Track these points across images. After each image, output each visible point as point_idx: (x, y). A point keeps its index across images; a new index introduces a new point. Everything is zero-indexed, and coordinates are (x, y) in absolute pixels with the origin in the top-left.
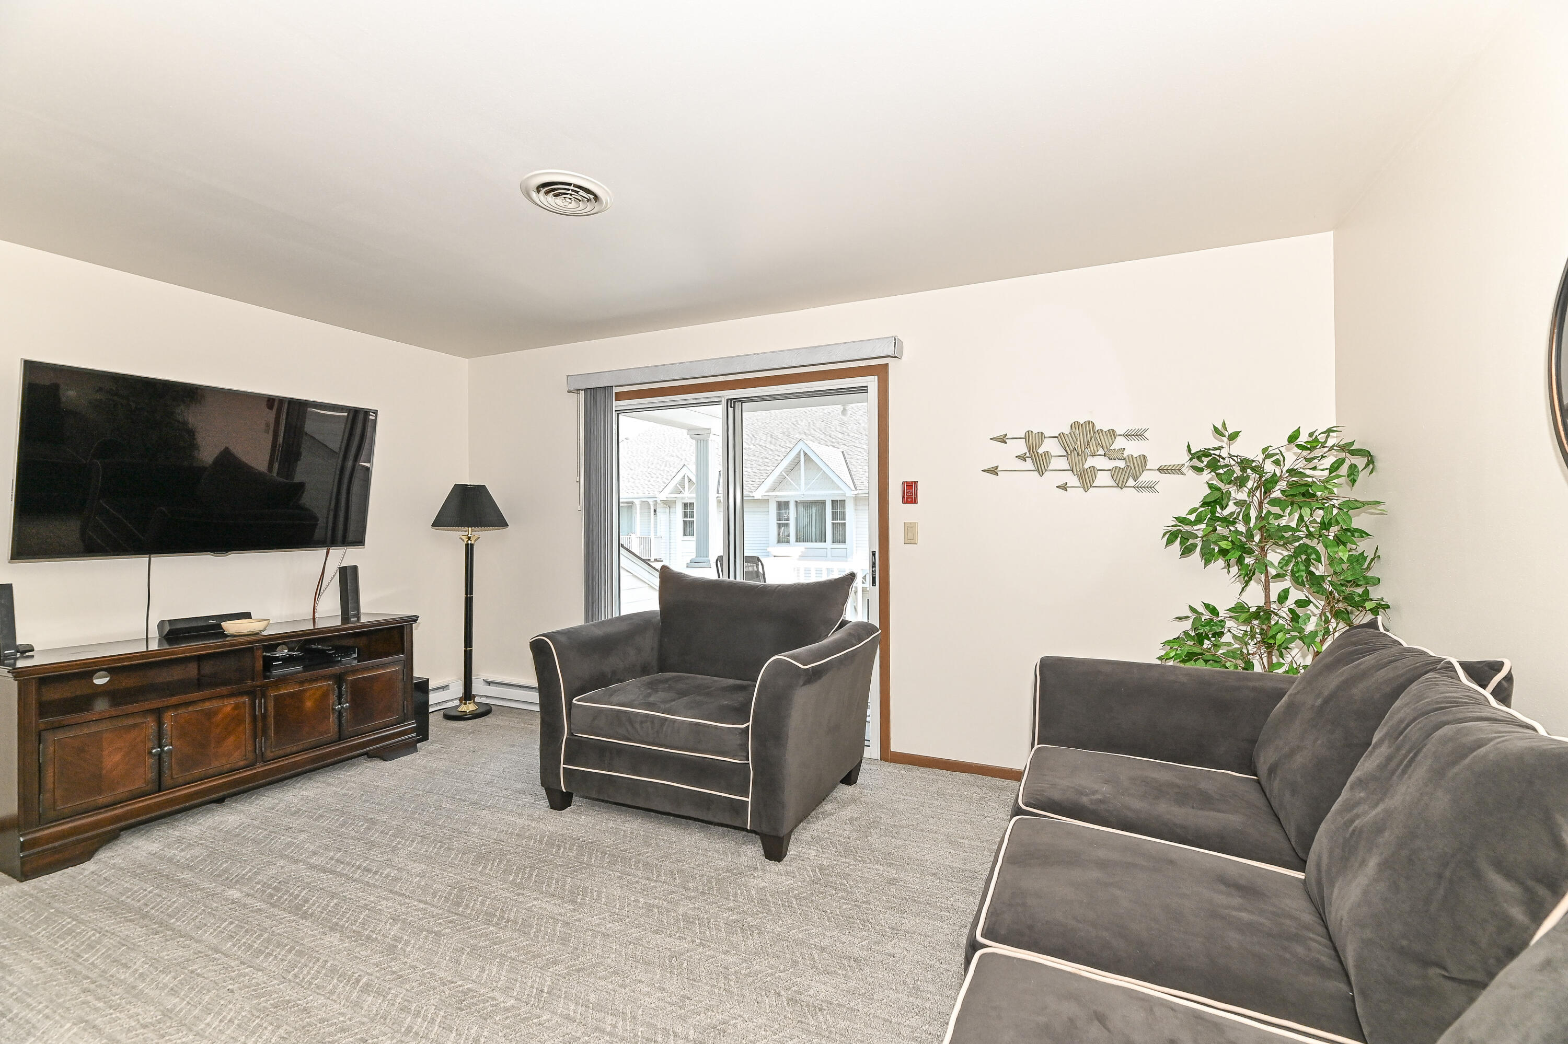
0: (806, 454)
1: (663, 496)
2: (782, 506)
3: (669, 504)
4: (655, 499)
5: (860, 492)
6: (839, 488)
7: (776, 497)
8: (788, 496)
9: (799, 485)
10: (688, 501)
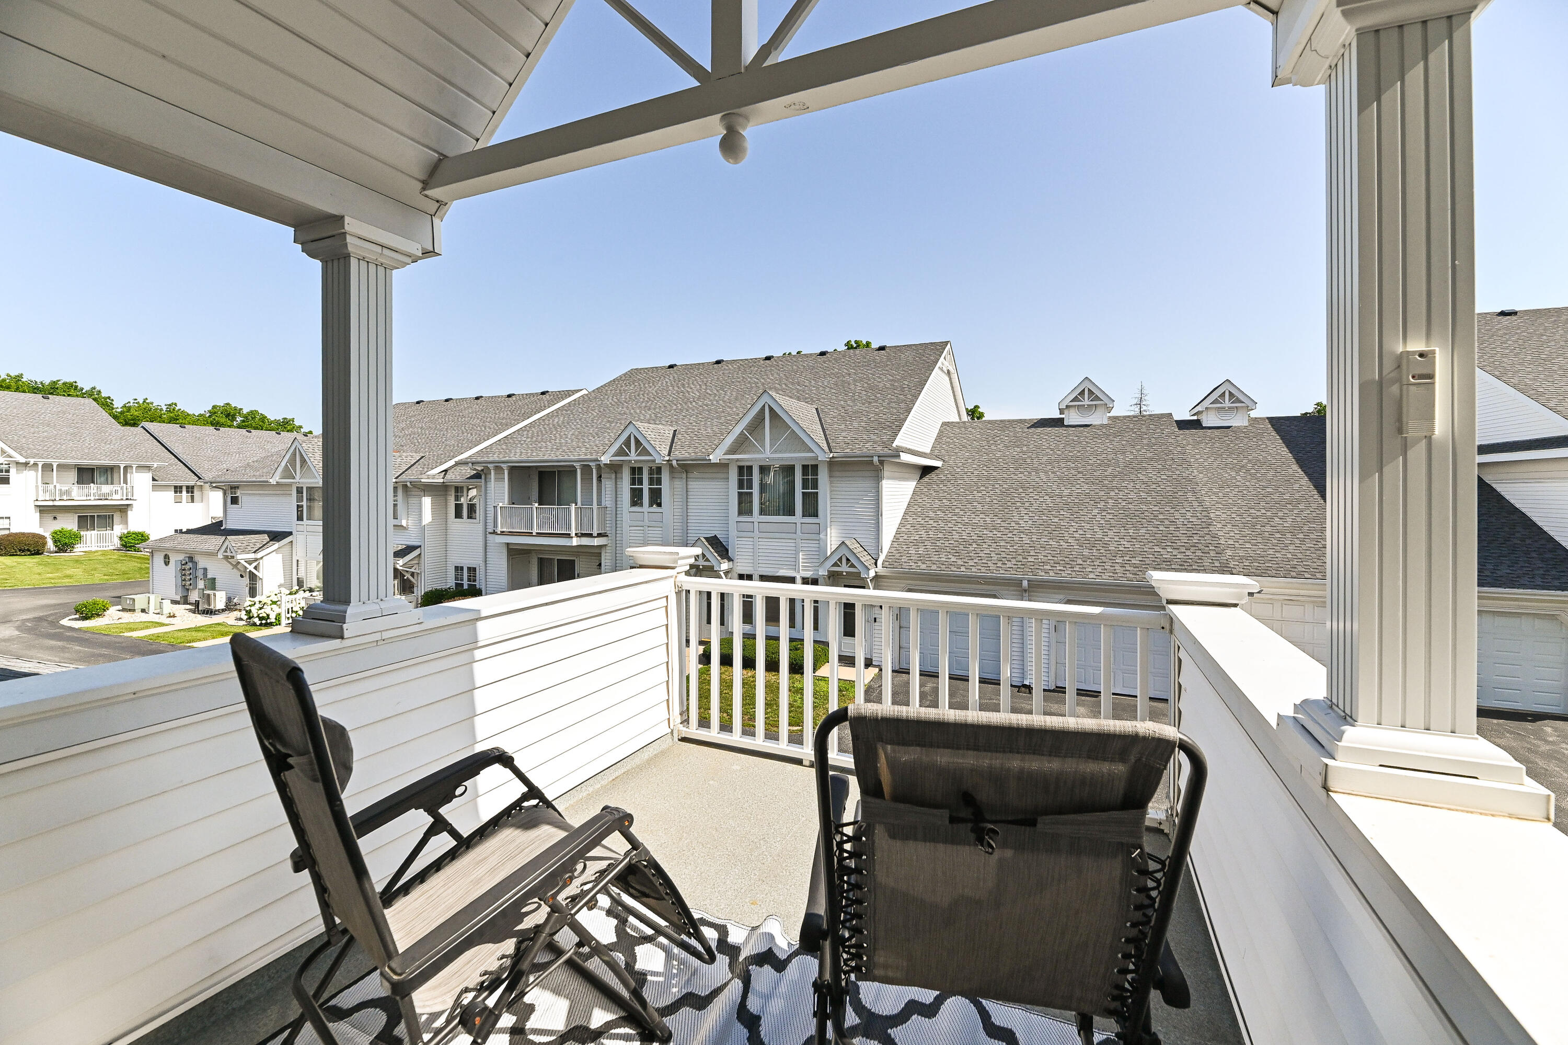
0: (771, 409)
1: (605, 459)
2: (744, 471)
3: (615, 468)
4: (598, 463)
5: (835, 455)
6: (811, 451)
7: (738, 460)
8: (751, 460)
9: (763, 446)
10: (637, 465)
